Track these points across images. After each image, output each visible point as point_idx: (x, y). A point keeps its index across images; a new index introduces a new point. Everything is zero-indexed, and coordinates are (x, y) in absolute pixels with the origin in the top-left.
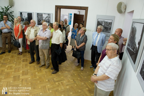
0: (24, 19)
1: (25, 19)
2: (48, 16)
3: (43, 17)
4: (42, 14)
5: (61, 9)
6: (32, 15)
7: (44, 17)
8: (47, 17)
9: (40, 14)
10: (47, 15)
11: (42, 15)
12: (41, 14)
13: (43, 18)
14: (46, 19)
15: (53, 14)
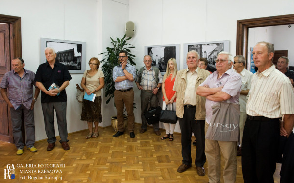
0: (154, 62)
1: (157, 63)
2: (217, 49)
3: (203, 51)
4: (201, 45)
5: (250, 29)
6: (175, 51)
7: (205, 52)
8: (214, 51)
9: (197, 45)
10: (215, 47)
11: (201, 48)
12: (199, 47)
13: (203, 54)
14: (212, 56)
15: (230, 42)
